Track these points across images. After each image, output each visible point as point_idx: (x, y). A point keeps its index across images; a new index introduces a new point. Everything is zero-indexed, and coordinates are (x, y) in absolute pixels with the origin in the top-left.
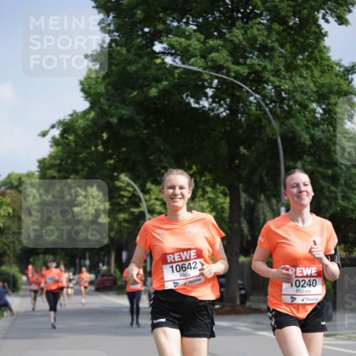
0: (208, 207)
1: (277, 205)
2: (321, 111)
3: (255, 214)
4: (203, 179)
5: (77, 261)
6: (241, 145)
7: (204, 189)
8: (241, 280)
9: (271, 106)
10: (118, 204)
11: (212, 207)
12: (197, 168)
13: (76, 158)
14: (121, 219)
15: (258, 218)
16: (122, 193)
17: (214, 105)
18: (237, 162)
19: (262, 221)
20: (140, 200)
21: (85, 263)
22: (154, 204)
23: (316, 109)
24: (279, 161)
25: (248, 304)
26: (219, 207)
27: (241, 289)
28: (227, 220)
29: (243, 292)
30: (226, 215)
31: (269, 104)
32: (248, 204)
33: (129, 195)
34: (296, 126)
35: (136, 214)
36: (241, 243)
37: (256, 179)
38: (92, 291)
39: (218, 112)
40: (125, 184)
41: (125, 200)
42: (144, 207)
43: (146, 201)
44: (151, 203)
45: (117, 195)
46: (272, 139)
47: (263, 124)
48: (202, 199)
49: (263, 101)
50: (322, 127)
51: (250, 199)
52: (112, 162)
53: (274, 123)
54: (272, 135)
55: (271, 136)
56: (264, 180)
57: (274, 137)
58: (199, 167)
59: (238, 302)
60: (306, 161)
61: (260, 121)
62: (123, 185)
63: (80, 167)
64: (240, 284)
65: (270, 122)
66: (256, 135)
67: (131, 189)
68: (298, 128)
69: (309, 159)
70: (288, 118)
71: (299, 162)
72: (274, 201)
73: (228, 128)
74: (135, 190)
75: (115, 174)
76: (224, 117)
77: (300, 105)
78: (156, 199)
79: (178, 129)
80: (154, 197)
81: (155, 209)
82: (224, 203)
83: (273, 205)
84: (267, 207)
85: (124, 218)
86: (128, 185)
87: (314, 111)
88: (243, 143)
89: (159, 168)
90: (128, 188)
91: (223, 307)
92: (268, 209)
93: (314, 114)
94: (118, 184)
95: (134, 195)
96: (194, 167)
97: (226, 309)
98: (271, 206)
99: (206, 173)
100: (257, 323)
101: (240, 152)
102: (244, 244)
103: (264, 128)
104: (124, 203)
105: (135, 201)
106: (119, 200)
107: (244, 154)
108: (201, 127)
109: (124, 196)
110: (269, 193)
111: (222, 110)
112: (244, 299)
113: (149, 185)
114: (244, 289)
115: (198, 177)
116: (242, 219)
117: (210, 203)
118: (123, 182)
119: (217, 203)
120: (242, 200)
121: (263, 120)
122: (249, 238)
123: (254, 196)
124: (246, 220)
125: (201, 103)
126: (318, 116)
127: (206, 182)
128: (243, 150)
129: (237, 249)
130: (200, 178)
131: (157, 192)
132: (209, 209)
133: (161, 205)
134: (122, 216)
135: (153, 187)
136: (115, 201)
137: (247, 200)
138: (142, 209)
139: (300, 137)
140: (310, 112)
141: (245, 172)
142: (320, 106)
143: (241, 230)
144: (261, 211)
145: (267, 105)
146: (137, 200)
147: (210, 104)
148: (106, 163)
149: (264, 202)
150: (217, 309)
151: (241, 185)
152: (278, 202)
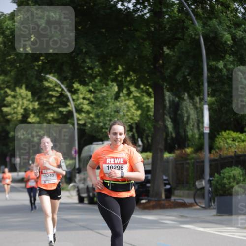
0: (134, 105)
1: (200, 102)
2: (242, 10)
3: (179, 112)
4: (128, 79)
5: (8, 159)
6: (165, 45)
7: (128, 89)
8: (166, 176)
9: (193, 7)
10: (47, 104)
11: (137, 105)
12: (123, 68)
13: (5, 60)
14: (50, 118)
15: (182, 116)
16: (50, 93)
17: (138, 6)
18: (161, 62)
19: (185, 119)
20: (68, 99)
21: (15, 161)
22: (82, 104)
23: (238, 9)
24: (202, 61)
25: (173, 198)
26: (144, 106)
27: (166, 184)
28: (153, 118)
29: (168, 187)
30: (151, 113)
31: (192, 5)
32: (172, 102)
33: (58, 95)
34: (218, 27)
35: (65, 113)
36: (166, 140)
37: (179, 77)
38: (22, 188)
39: (142, 13)
40: (54, 84)
41: (54, 99)
42: (72, 106)
43: (74, 100)
44: (78, 102)
45: (45, 95)
46: (194, 38)
47: (186, 25)
48: (127, 98)
49: (186, 2)
50: (243, 26)
51: (174, 97)
52: (40, 63)
53: (197, 24)
54: (196, 35)
55: (193, 37)
56: (187, 79)
57: (197, 37)
58: (124, 67)
59: (163, 196)
60: (228, 61)
61: (183, 21)
62: (51, 85)
63: (9, 69)
64: (165, 180)
65: (193, 23)
66: (179, 36)
67: (59, 89)
68: (220, 28)
69: (231, 58)
70: (211, 19)
71: (221, 62)
72: (197, 99)
73: (152, 28)
74: (63, 90)
75: (42, 75)
76: (148, 18)
77: (222, 4)
78: (84, 99)
79: (104, 31)
80: (81, 96)
81: (82, 108)
82: (149, 102)
83: (197, 103)
84: (191, 105)
85: (53, 117)
86: (56, 85)
87: (236, 10)
88: (167, 43)
89: (86, 69)
90: (56, 89)
91: (149, 201)
92: (192, 107)
93: (236, 14)
94: (46, 84)
95: (62, 95)
96: (120, 68)
97: (151, 204)
98: (194, 105)
99: (131, 73)
100: (182, 216)
101: (164, 52)
102: (169, 141)
103: (187, 28)
104: (52, 103)
105: (63, 101)
106: (48, 100)
107: (168, 54)
108: (125, 28)
109: (52, 96)
110: (192, 92)
111: (146, 11)
112: (169, 193)
113: (76, 85)
114: (169, 184)
115: (123, 76)
116: (167, 117)
117: (136, 102)
118: (51, 82)
119: (143, 102)
120: (167, 98)
121: (186, 21)
122: (174, 135)
123: (177, 94)
124: (170, 118)
125: (126, 4)
126: (240, 15)
127: (131, 82)
128: (166, 50)
129: (161, 146)
130: (126, 78)
131: (84, 92)
132: (134, 107)
133: (88, 104)
134: (50, 115)
135: (81, 88)
136: (44, 101)
137: (171, 99)
138: (70, 108)
139: (222, 37)
140: (231, 12)
141: (169, 71)
142: (242, 6)
143: (166, 127)
144: (185, 108)
145: (189, 6)
146: (65, 99)
147: (135, 6)
148: (34, 64)
149: (188, 101)
150: (143, 203)
151: (165, 84)
152: (202, 100)
